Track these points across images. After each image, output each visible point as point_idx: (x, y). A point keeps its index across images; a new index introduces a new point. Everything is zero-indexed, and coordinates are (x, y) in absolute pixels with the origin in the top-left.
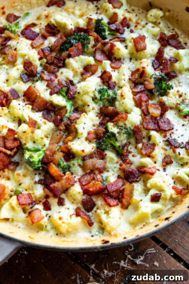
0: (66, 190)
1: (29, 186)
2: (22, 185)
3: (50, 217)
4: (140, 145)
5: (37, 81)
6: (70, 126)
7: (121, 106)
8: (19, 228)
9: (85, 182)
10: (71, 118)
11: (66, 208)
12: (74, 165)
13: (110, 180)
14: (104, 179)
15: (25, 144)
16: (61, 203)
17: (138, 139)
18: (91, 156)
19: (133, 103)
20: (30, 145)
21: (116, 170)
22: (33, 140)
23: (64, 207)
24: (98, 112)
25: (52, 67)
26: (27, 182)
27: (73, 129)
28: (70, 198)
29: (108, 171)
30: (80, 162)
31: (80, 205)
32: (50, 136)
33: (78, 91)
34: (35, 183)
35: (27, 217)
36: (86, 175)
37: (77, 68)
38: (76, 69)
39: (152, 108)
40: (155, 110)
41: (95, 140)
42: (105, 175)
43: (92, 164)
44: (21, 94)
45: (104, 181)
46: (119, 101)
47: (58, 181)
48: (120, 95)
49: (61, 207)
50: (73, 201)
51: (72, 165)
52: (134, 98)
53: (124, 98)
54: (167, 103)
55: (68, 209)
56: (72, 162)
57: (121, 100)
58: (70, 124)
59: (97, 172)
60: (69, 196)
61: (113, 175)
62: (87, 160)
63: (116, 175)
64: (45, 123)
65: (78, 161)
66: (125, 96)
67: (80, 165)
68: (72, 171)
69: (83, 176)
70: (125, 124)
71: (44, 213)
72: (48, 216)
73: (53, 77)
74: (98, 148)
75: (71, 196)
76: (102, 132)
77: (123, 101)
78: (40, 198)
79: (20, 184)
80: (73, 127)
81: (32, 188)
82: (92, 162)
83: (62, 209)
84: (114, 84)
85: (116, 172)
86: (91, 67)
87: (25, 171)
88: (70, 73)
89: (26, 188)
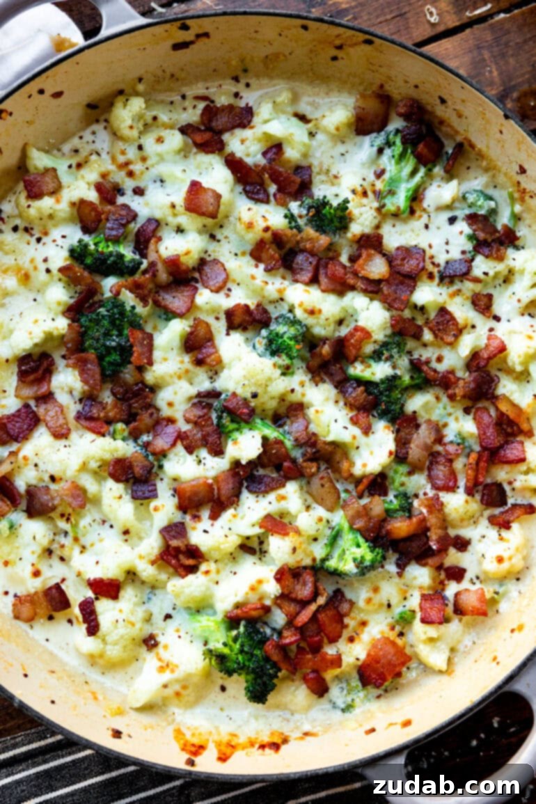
0: (445, 523)
1: (401, 590)
2: (393, 603)
3: (478, 578)
4: (428, 336)
5: (161, 467)
6: (318, 451)
7: (329, 325)
8: (474, 643)
9: (450, 481)
10: (303, 441)
11: (480, 541)
12: (403, 484)
13: (468, 432)
14: (459, 441)
15: (314, 560)
16: (462, 544)
17: (415, 334)
18: (402, 443)
19: (332, 298)
20: (319, 551)
21: (450, 410)
22: (311, 541)
23: (474, 542)
24: (310, 376)
25: (145, 419)
26: (389, 590)
27: (330, 448)
28: (465, 523)
29: (445, 425)
30: (403, 469)
31: (488, 513)
32: (310, 500)
33: (248, 395)
34: (400, 575)
35: (460, 620)
36: (433, 469)
37: (179, 366)
38: (180, 369)
39: (366, 267)
40: (370, 263)
41: (371, 417)
42: (450, 434)
43: (422, 450)
44: (178, 517)
45: (463, 443)
46: (318, 324)
47: (428, 529)
48: (306, 315)
49: (470, 548)
50: (472, 521)
51: (401, 489)
52: (323, 291)
53: (320, 311)
54: (367, 230)
55: (484, 537)
56: (397, 484)
57: (318, 318)
58: (314, 450)
59: (439, 448)
60: (459, 523)
61: (457, 419)
62: (407, 453)
63: (460, 413)
64: (283, 498)
65: (401, 472)
66: (318, 307)
67: (410, 473)
68: (413, 493)
69: (430, 478)
70: (375, 342)
71: (465, 584)
72: (475, 580)
73: (170, 429)
74: (393, 421)
75: (462, 520)
76: (365, 394)
77: (323, 317)
78: (434, 579)
79: (389, 606)
80: (327, 447)
81: (407, 586)
82: (417, 446)
83: (477, 548)
84: (260, 308)
85: (455, 412)
86: (196, 336)
87: (369, 584)
88: (181, 388)
89: (401, 598)
